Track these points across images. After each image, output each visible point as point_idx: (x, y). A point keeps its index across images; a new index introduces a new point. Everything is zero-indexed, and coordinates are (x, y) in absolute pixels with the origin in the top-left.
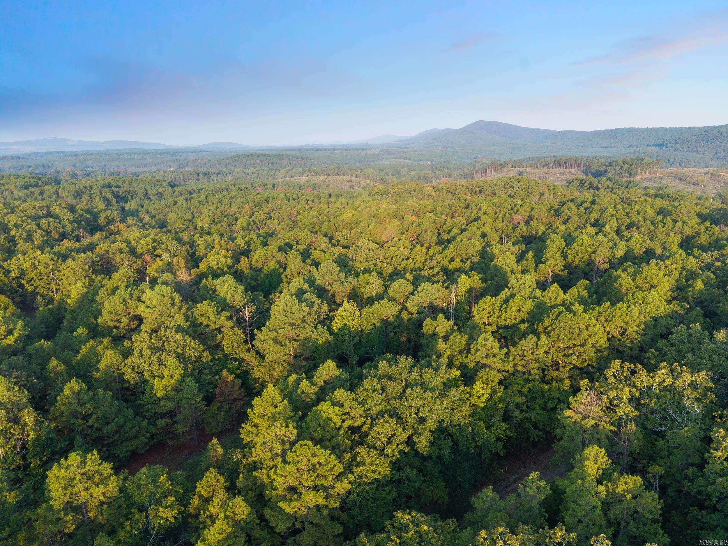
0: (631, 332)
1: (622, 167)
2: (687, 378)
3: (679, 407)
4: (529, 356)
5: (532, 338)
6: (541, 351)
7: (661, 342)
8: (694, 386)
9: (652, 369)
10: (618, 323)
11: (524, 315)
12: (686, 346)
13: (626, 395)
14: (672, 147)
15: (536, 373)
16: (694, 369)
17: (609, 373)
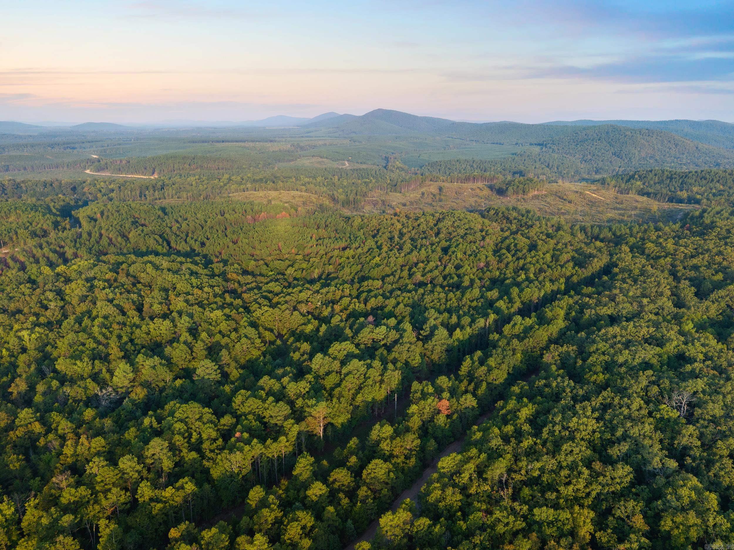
0: (554, 334)
1: (518, 187)
2: (571, 348)
3: (569, 355)
4: (527, 345)
5: (528, 339)
6: (530, 343)
7: (563, 337)
8: (573, 350)
9: (562, 346)
10: (550, 331)
11: (521, 331)
12: (570, 339)
13: (556, 354)
14: (550, 148)
15: (530, 350)
16: (573, 346)
17: (551, 348)
